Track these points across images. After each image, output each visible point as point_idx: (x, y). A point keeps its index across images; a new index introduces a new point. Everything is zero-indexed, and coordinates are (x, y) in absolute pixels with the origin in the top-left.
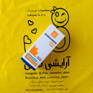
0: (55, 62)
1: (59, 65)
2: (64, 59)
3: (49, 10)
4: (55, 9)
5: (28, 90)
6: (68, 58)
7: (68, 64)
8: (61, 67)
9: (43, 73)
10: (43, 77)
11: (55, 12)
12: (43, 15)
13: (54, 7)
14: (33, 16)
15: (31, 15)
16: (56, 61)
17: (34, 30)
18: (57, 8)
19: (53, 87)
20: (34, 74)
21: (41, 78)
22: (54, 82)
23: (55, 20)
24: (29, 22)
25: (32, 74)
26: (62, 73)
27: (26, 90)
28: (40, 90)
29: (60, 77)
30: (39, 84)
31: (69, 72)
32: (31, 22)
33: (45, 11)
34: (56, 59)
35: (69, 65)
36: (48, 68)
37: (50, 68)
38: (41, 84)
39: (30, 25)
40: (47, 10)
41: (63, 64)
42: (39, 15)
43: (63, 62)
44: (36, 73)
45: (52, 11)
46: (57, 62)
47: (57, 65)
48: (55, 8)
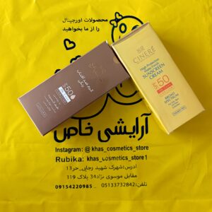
0: (119, 126)
1: (128, 131)
2: (137, 119)
3: (107, 20)
4: (119, 17)
6: (145, 117)
7: (146, 129)
8: (130, 137)
9: (93, 149)
11: (119, 23)
12: (95, 29)
13: (116, 13)
14: (75, 30)
15: (70, 29)
16: (121, 124)
17: (75, 59)
18: (123, 16)
19: (114, 181)
20: (75, 150)
21: (88, 159)
22: (117, 168)
24: (67, 42)
25: (69, 151)
26: (134, 149)
27: (57, 187)
29: (130, 158)
30: (84, 173)
31: (147, 148)
32: (70, 42)
33: (99, 21)
34: (121, 120)
35: (147, 132)
36: (104, 137)
37: (109, 137)
38: (88, 173)
39: (67, 49)
40: (103, 20)
41: (136, 129)
42: (87, 29)
43: (135, 124)
44: (79, 150)
45: (112, 22)
46: (123, 125)
47: (123, 131)
48: (120, 15)
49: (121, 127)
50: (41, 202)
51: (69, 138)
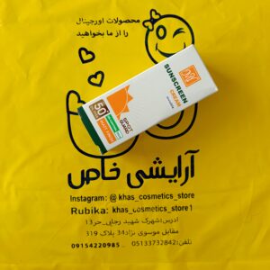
0: (155, 167)
1: (167, 174)
2: (180, 158)
3: (138, 21)
4: (156, 17)
5: (78, 246)
6: (190, 155)
7: (191, 171)
8: (170, 181)
9: (120, 198)
10: (120, 207)
11: (156, 25)
12: (122, 33)
13: (152, 10)
14: (95, 35)
15: (87, 34)
16: (157, 165)
17: (95, 76)
18: (162, 14)
19: (149, 238)
20: (96, 199)
21: (114, 210)
22: (153, 222)
23: (157, 48)
24: (83, 53)
25: (89, 199)
26: (176, 197)
27: (73, 246)
28: (113, 245)
29: (169, 209)
30: (108, 228)
31: (193, 195)
32: (88, 53)
33: (128, 21)
34: (158, 159)
35: (192, 175)
36: (135, 182)
37: (142, 182)
38: (115, 228)
39: (84, 62)
40: (134, 21)
41: (177, 171)
42: (111, 34)
43: (176, 165)
44: (101, 198)
45: (146, 24)
46: (160, 166)
47: (160, 174)
48: (157, 14)
49: (157, 169)
50: (54, 265)
51: (88, 183)
